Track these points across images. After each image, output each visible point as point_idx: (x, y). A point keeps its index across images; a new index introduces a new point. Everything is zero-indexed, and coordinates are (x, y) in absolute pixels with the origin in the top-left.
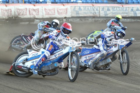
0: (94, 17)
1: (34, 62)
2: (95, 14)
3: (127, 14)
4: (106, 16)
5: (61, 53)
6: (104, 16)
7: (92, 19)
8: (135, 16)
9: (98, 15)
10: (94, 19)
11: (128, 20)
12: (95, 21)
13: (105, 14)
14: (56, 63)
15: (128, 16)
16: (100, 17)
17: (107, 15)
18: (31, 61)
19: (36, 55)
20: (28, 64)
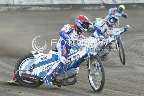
0: (7, 5)
1: (43, 68)
2: (8, 2)
3: (43, 2)
4: (21, 4)
5: (77, 55)
6: (18, 4)
7: (5, 7)
8: (52, 3)
9: (12, 3)
10: (7, 8)
11: (44, 8)
12: (8, 9)
13: (19, 2)
14: (73, 69)
15: (44, 4)
16: (13, 5)
17: (21, 2)
18: (40, 67)
19: (45, 60)
20: (37, 72)
